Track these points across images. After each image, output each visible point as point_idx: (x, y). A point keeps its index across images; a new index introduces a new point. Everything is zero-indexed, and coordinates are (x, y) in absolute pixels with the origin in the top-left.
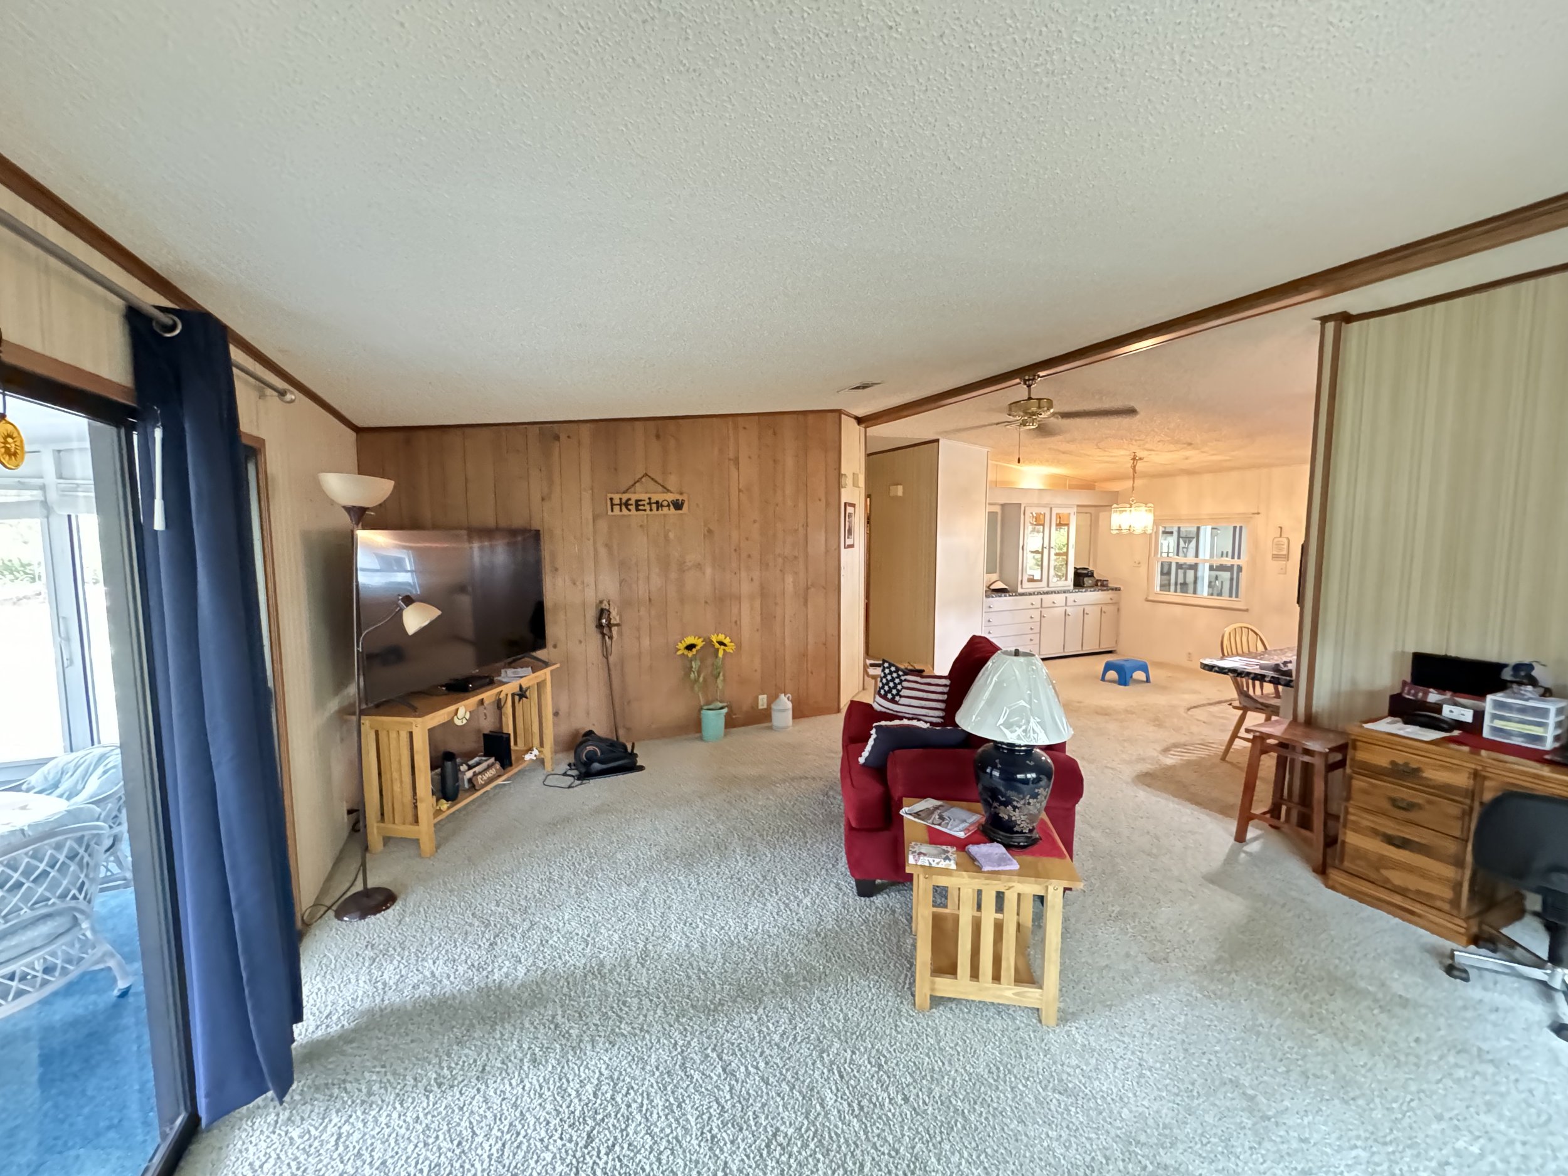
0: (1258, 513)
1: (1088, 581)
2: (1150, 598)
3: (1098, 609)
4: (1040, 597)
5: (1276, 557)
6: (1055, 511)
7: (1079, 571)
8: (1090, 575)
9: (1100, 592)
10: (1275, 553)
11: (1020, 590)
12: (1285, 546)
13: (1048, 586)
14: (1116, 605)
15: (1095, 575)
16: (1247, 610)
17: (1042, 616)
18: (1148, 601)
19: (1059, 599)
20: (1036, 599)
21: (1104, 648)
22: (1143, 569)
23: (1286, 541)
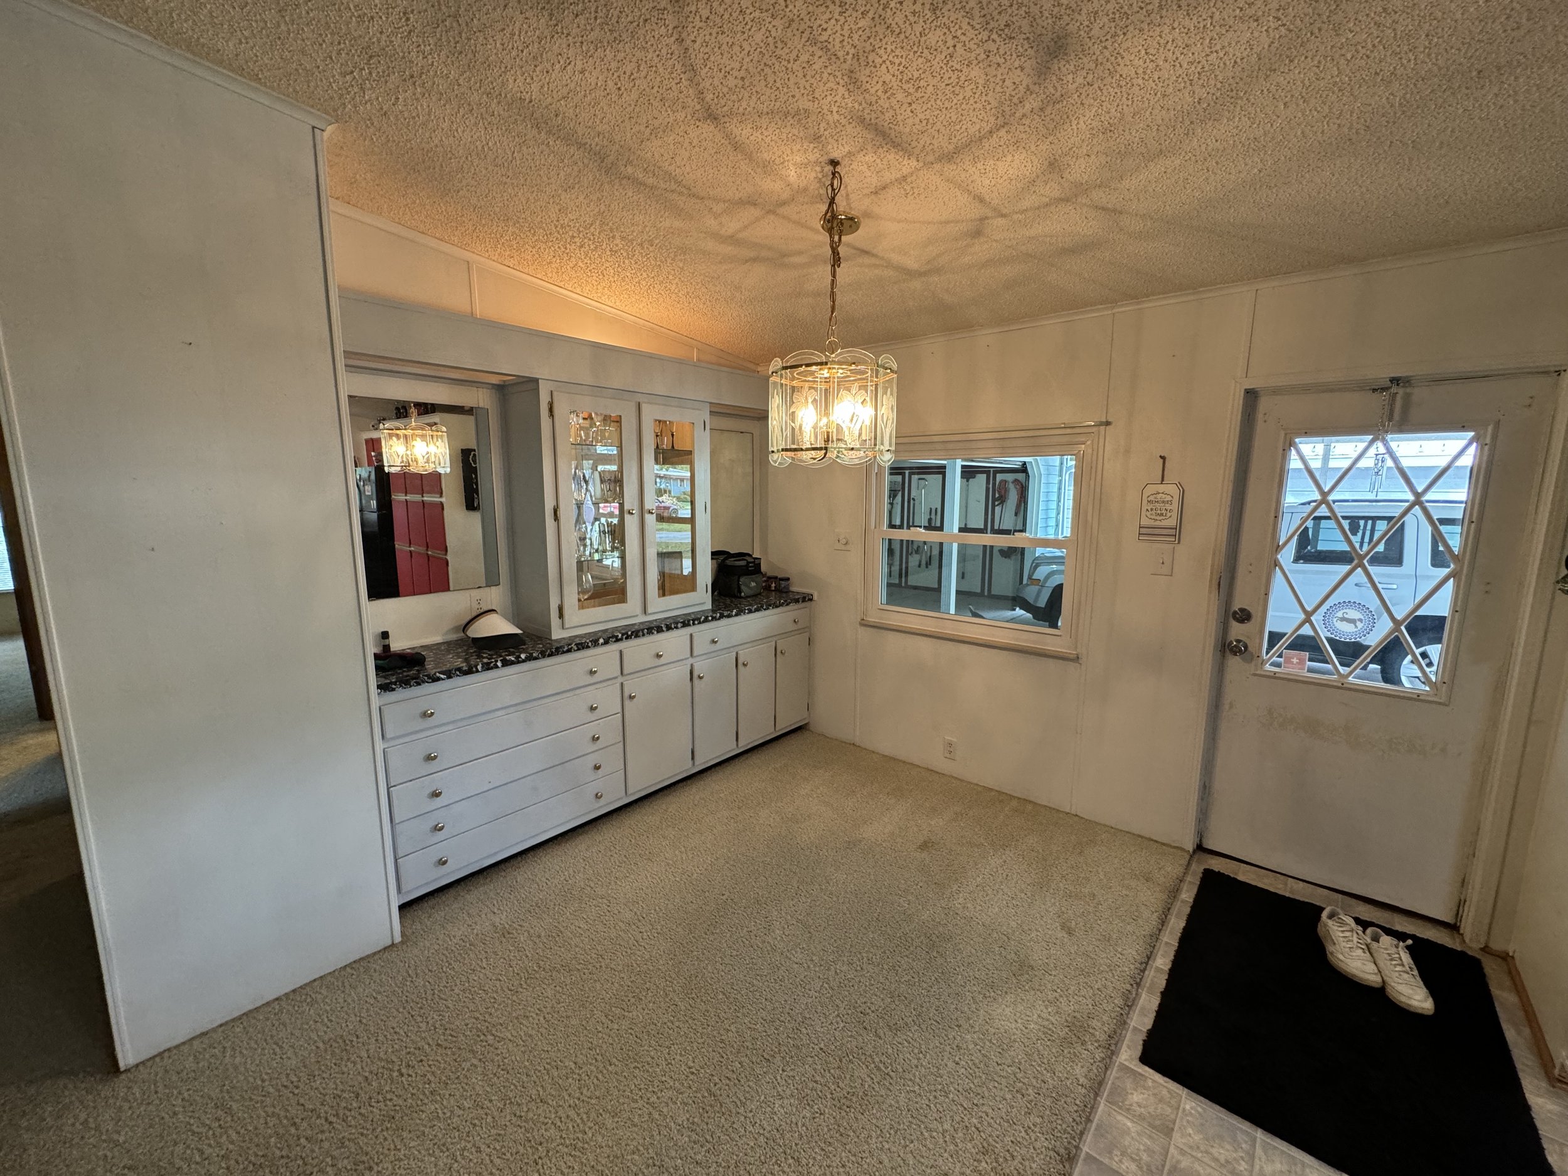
0: (1108, 423)
1: (749, 585)
2: (872, 619)
3: (767, 649)
4: (614, 647)
5: (1148, 533)
6: (651, 414)
7: (730, 562)
8: (753, 567)
9: (771, 611)
10: (1145, 522)
11: (557, 634)
12: (1175, 506)
13: (645, 612)
14: (808, 634)
15: (763, 568)
16: (1077, 659)
17: (626, 698)
18: (864, 624)
19: (673, 642)
20: (604, 657)
21: (784, 726)
22: (855, 557)
23: (1173, 490)
